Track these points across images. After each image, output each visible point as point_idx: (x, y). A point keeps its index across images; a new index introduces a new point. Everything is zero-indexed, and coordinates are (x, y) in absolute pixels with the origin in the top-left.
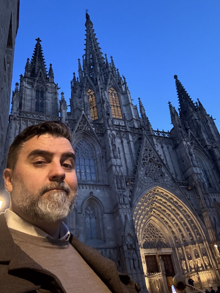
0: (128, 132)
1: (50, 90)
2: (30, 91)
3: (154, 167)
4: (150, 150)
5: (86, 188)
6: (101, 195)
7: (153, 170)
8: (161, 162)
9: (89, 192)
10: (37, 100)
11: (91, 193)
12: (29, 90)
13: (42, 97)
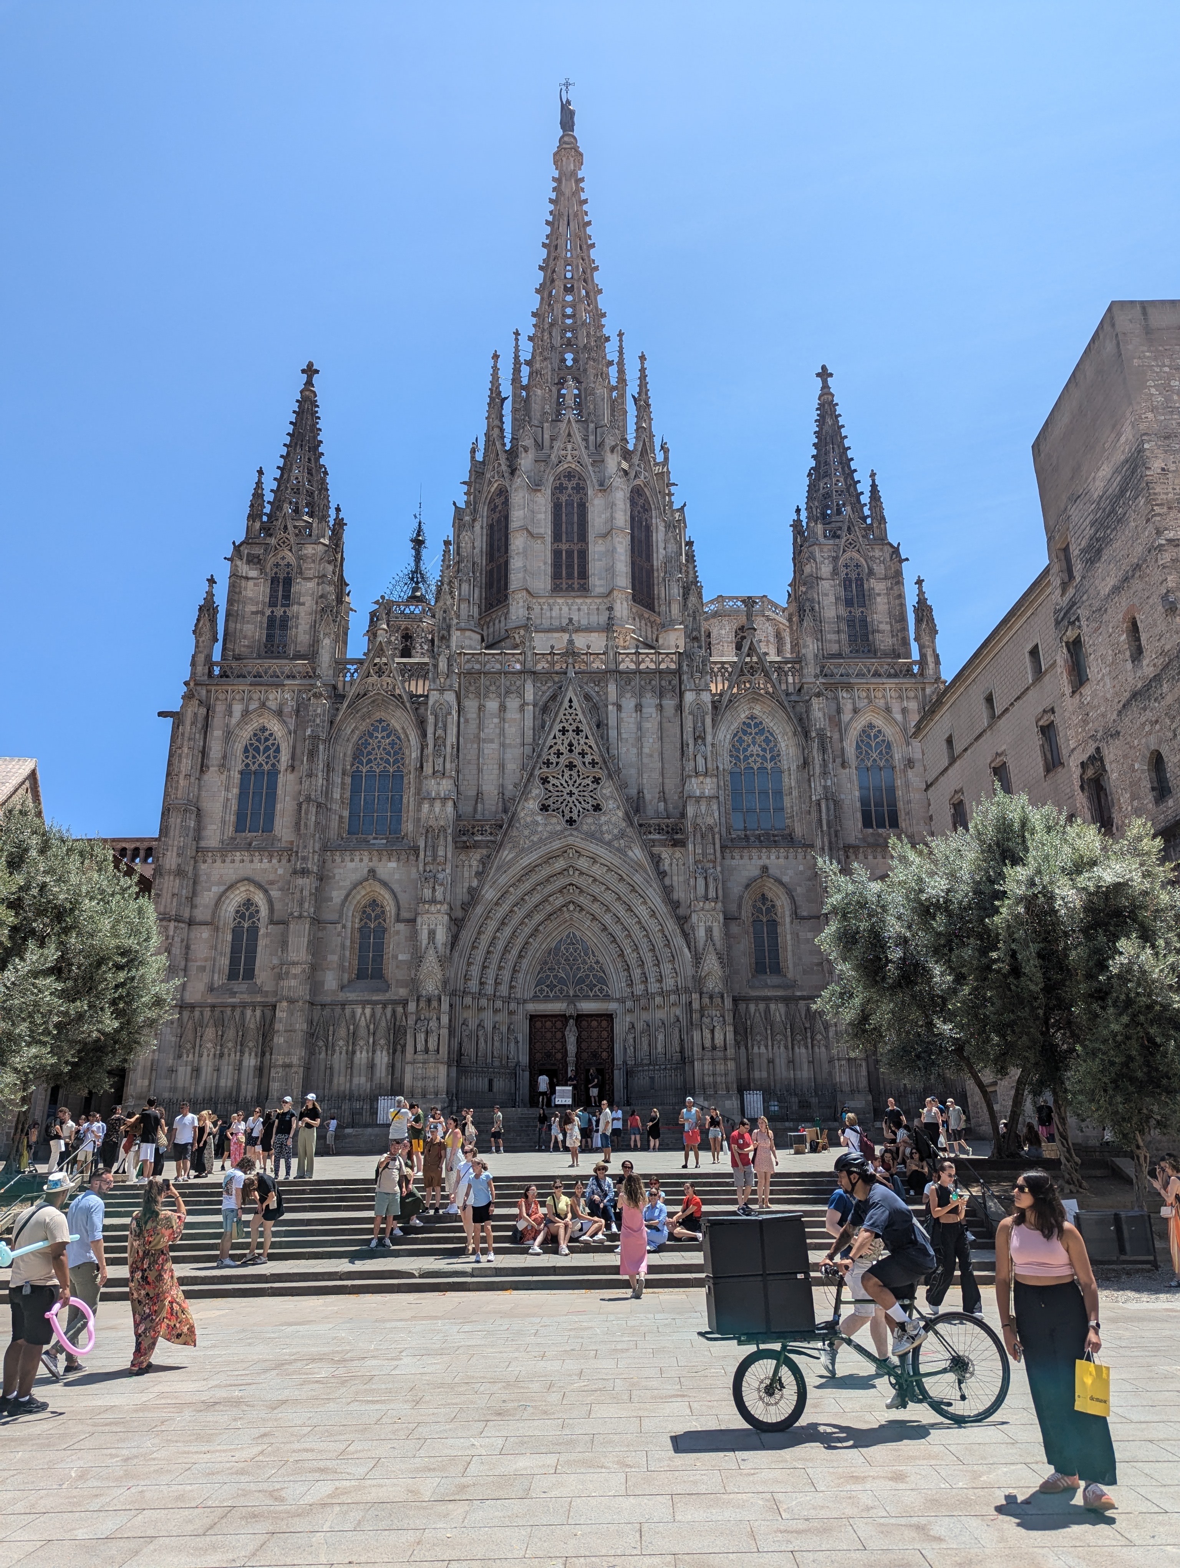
0: (524, 672)
1: (310, 569)
2: (255, 585)
3: (578, 782)
4: (578, 731)
5: (361, 860)
6: (397, 877)
7: (571, 794)
8: (603, 766)
9: (366, 870)
10: (272, 612)
11: (372, 872)
12: (251, 583)
13: (287, 596)
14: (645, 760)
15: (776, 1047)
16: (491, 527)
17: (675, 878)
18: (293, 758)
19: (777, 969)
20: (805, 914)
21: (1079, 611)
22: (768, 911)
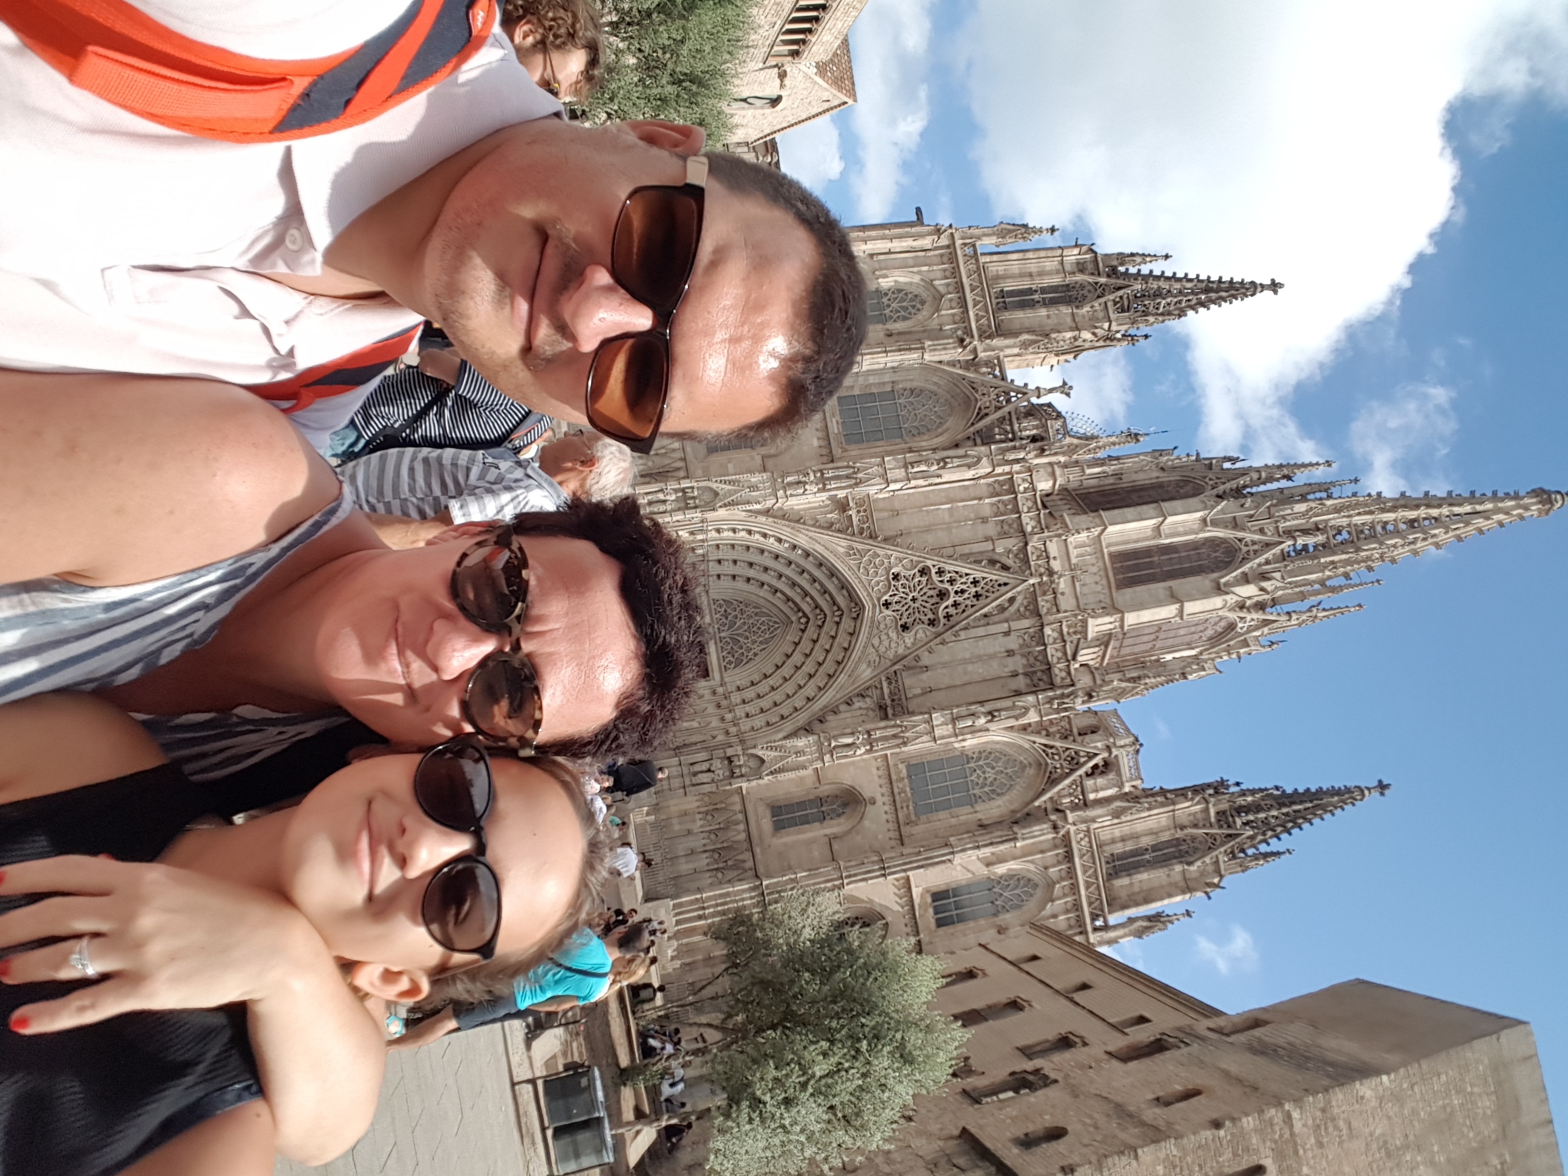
0: (1024, 535)
2: (1057, 270)
3: (927, 605)
4: (977, 596)
6: (805, 448)
7: (914, 600)
8: (947, 627)
10: (1036, 291)
13: (1053, 302)
14: (960, 668)
15: (705, 835)
16: (1161, 486)
17: (848, 715)
18: (900, 333)
19: (779, 826)
20: (835, 847)
21: (1196, 1045)
22: (834, 810)
